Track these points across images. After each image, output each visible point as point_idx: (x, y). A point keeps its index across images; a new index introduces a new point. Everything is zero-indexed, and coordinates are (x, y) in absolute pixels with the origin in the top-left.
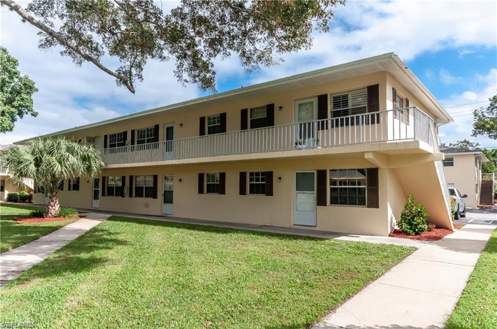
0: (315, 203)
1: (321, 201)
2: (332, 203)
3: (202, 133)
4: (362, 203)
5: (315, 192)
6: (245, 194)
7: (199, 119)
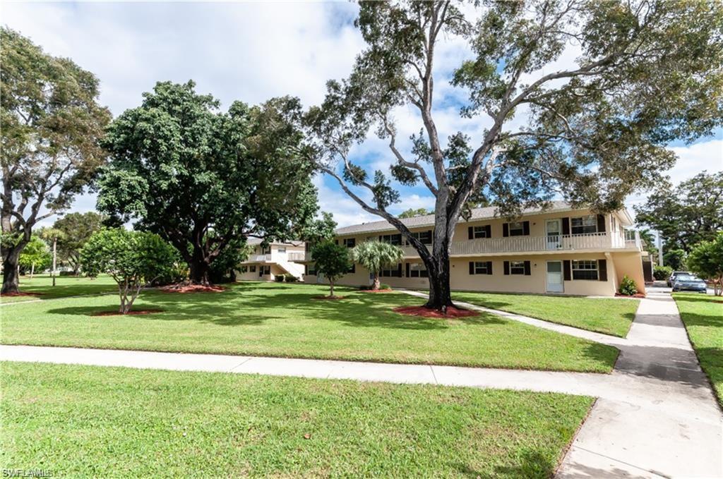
0: (563, 279)
1: (567, 277)
2: (574, 278)
3: (471, 237)
4: (595, 278)
5: (562, 273)
6: (508, 274)
7: (467, 229)
